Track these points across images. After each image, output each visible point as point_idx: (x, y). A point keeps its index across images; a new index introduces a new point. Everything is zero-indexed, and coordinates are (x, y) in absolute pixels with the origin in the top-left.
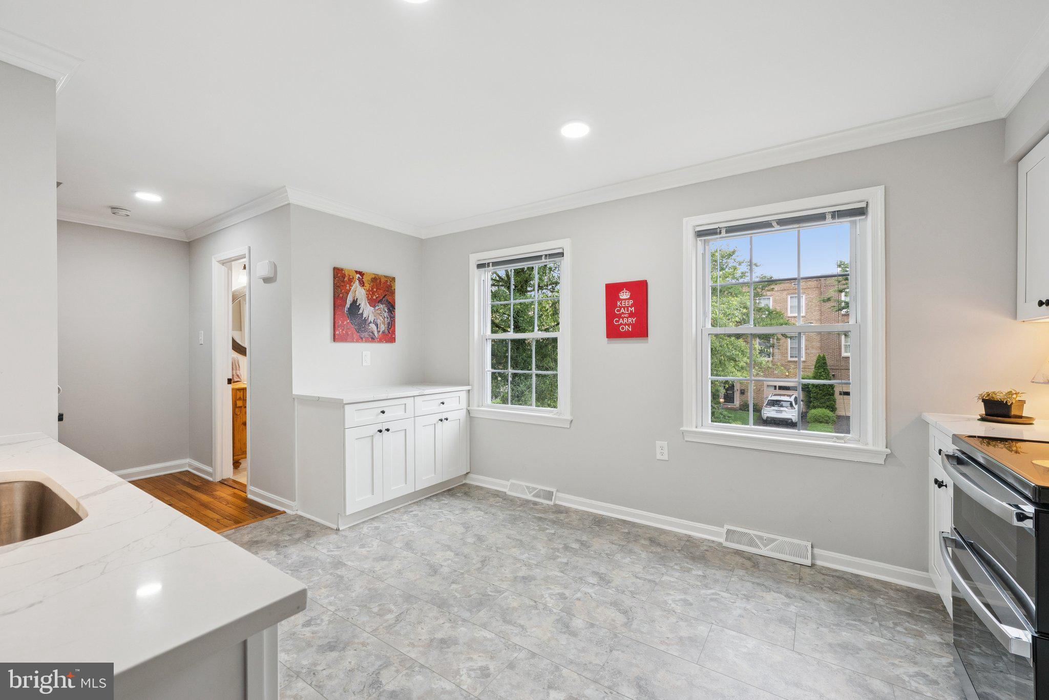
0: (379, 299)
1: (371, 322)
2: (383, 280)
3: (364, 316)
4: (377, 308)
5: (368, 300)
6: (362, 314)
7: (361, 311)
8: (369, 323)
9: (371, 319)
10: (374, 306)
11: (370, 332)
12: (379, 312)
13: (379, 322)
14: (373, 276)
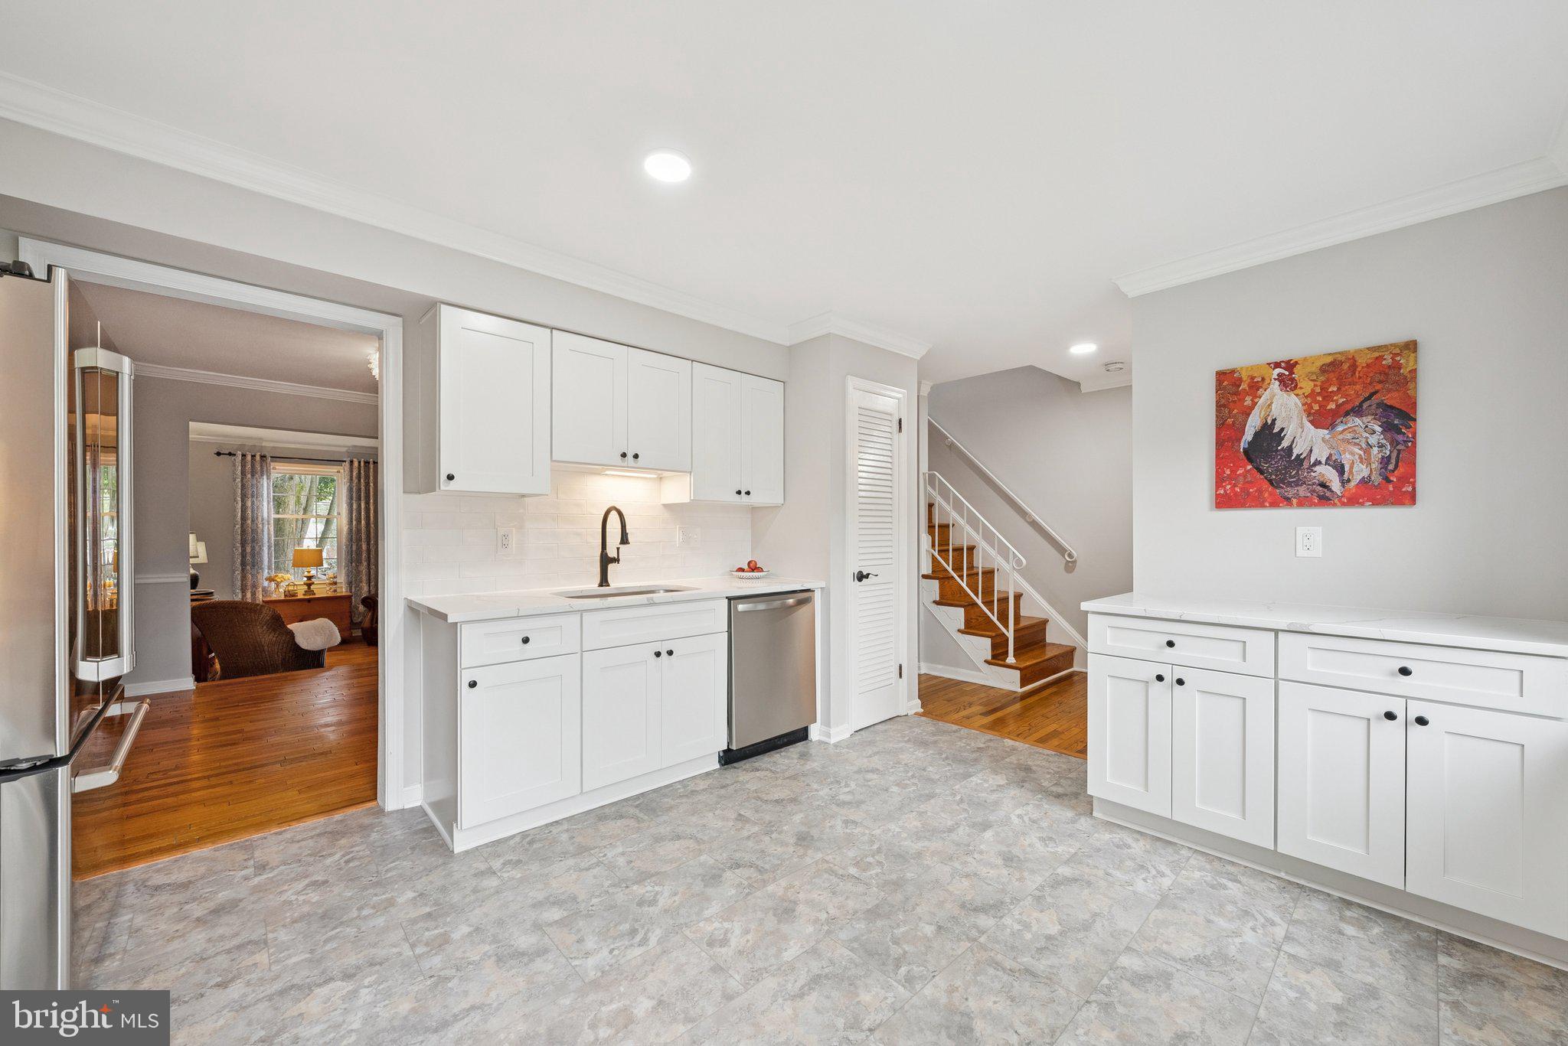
0: (1349, 407)
1: (1318, 463)
2: (1362, 361)
3: (1296, 452)
4: (1340, 428)
5: (1309, 415)
6: (1290, 449)
7: (1285, 444)
8: (1315, 464)
9: (1320, 453)
10: (1331, 426)
11: (1314, 484)
12: (1349, 436)
13: (1346, 459)
14: (1329, 360)
